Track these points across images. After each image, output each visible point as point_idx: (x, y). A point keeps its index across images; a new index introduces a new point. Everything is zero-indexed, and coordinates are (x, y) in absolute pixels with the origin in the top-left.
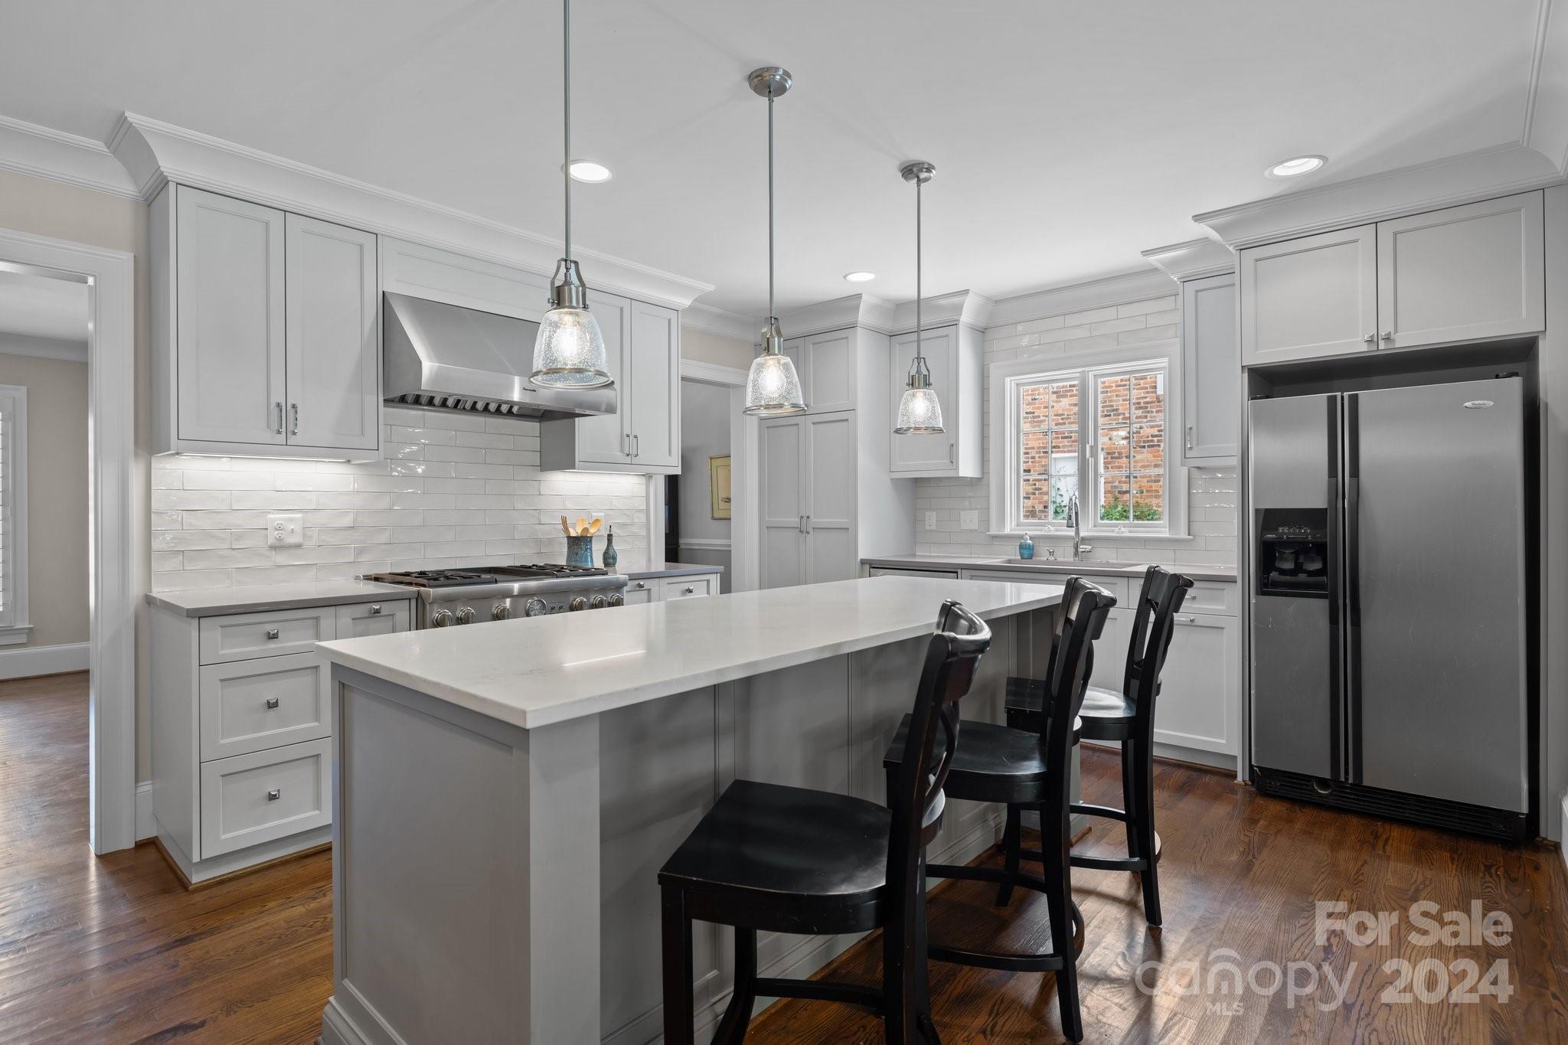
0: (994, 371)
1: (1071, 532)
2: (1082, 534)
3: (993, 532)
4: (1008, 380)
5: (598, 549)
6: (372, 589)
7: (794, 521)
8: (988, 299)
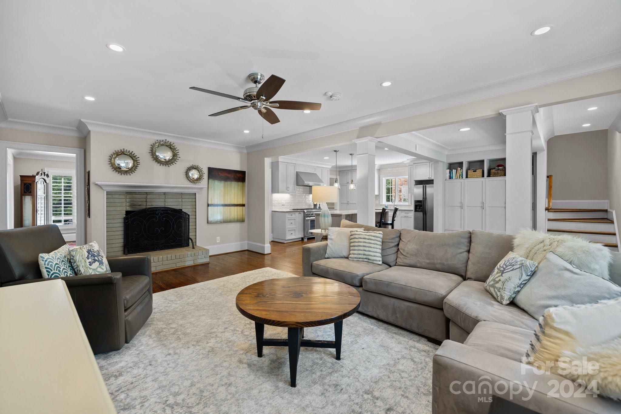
0: (381, 176)
1: (393, 204)
2: (395, 204)
3: (381, 204)
4: (383, 178)
5: (318, 206)
6: (292, 211)
7: (346, 202)
8: (380, 165)
